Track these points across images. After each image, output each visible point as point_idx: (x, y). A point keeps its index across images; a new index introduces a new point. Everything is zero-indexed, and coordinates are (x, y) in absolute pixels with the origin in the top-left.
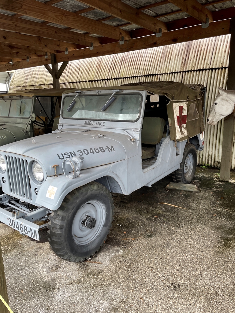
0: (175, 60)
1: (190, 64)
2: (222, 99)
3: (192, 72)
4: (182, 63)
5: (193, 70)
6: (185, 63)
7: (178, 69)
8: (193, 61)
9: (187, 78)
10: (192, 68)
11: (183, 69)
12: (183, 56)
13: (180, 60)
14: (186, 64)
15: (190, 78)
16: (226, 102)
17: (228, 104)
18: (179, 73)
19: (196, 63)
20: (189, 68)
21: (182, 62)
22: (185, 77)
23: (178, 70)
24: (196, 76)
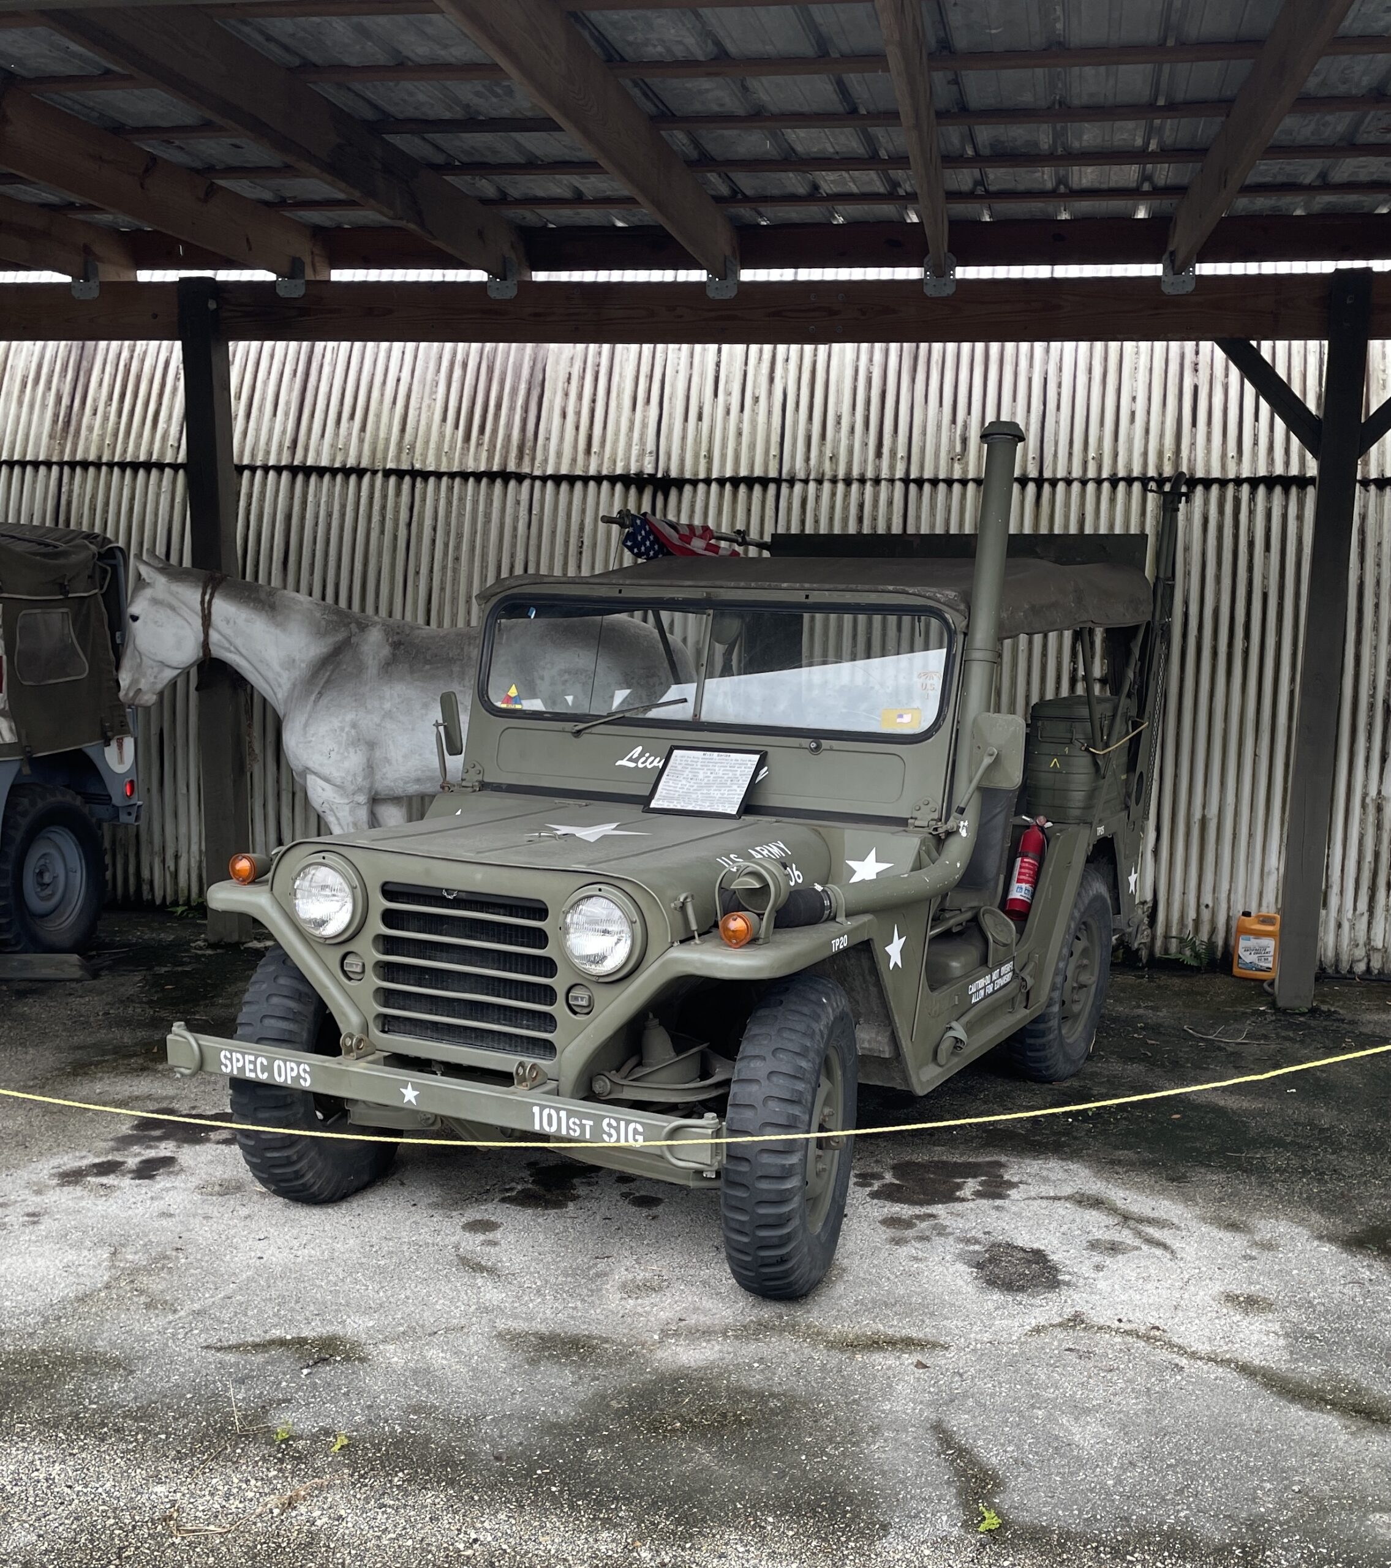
0: (20, 403)
1: (91, 429)
2: (155, 601)
3: (104, 469)
4: (55, 421)
5: (105, 459)
6: (67, 423)
7: (37, 445)
8: (106, 418)
9: (82, 496)
10: (100, 449)
11: (62, 452)
12: (58, 391)
13: (44, 406)
14: (72, 429)
15: (94, 497)
16: (169, 611)
17: (179, 621)
18: (42, 470)
19: (117, 430)
20: (87, 450)
21: (56, 416)
22: (71, 491)
23: (38, 453)
24: (122, 489)
